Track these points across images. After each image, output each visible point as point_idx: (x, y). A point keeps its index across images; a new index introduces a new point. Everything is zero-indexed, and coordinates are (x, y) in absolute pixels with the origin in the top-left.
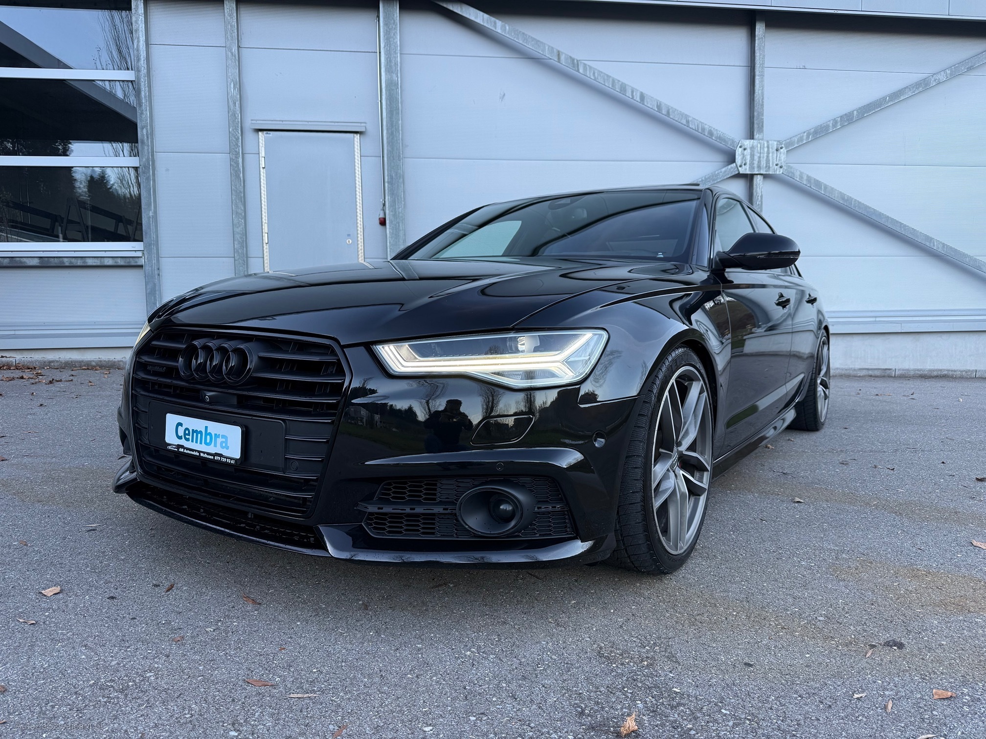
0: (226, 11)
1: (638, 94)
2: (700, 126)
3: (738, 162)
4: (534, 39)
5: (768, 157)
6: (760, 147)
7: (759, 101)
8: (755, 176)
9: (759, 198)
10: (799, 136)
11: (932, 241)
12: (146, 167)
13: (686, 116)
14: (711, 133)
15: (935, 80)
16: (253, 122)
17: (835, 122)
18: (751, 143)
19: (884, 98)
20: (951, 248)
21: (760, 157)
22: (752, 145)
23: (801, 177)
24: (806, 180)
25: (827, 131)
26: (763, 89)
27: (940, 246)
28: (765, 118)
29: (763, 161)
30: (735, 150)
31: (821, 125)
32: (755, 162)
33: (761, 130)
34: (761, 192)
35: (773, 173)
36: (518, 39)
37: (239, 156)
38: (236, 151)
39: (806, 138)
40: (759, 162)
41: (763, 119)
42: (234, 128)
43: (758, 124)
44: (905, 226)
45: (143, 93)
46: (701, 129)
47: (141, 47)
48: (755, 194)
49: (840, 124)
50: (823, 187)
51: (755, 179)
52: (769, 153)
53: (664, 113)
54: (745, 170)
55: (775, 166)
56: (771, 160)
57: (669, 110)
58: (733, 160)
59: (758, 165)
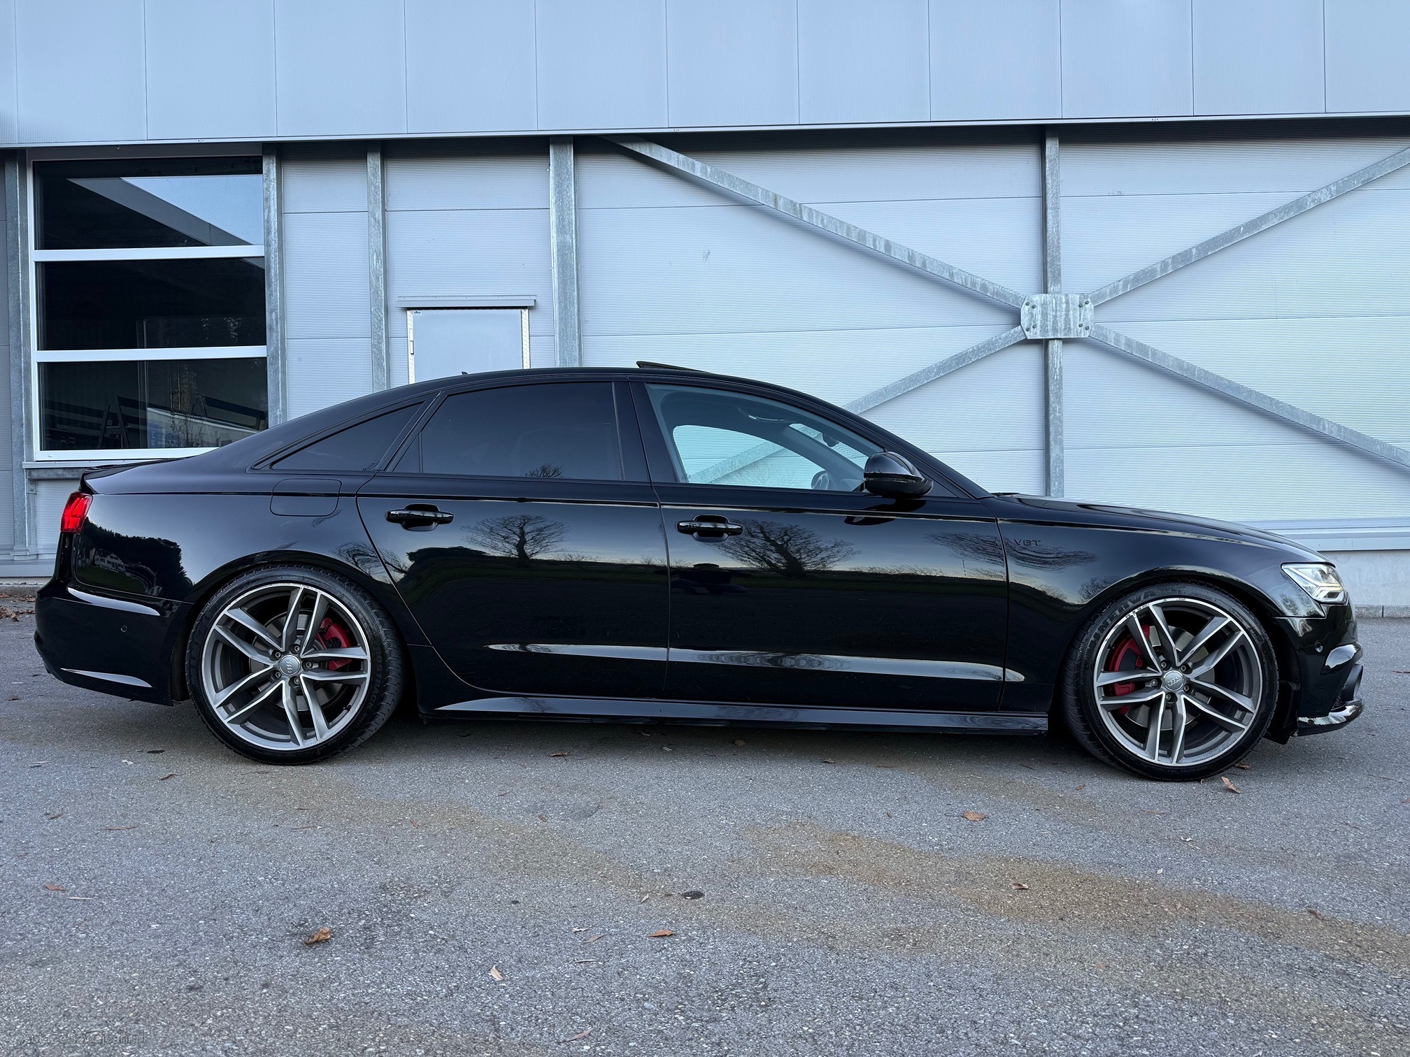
0: (369, 170)
1: (883, 243)
2: (970, 280)
3: (1024, 324)
4: (743, 181)
5: (1067, 315)
6: (1056, 303)
7: (1053, 241)
8: (1050, 342)
9: (1057, 370)
10: (1112, 286)
11: (1322, 423)
12: (275, 358)
13: (950, 268)
14: (984, 287)
15: (1313, 201)
16: (400, 299)
17: (1164, 264)
18: (1042, 299)
19: (1237, 230)
20: (1352, 432)
21: (1055, 317)
22: (1044, 302)
23: (1117, 341)
24: (1125, 344)
25: (1153, 277)
26: (1058, 226)
27: (1335, 429)
28: (1062, 263)
29: (1060, 322)
30: (1020, 309)
31: (1144, 271)
32: (1048, 323)
33: (1057, 279)
34: (1060, 363)
35: (1076, 337)
36: (723, 183)
37: (382, 341)
38: (378, 335)
39: (1123, 288)
40: (1055, 322)
41: (1060, 265)
42: (376, 307)
43: (1053, 273)
44: (1278, 402)
45: (273, 271)
46: (971, 283)
47: (272, 217)
48: (1051, 365)
49: (1172, 267)
50: (1150, 353)
51: (1050, 346)
52: (1069, 311)
53: (917, 265)
54: (1035, 334)
55: (1078, 327)
56: (1072, 319)
57: (926, 261)
58: (1017, 322)
59: (1053, 327)
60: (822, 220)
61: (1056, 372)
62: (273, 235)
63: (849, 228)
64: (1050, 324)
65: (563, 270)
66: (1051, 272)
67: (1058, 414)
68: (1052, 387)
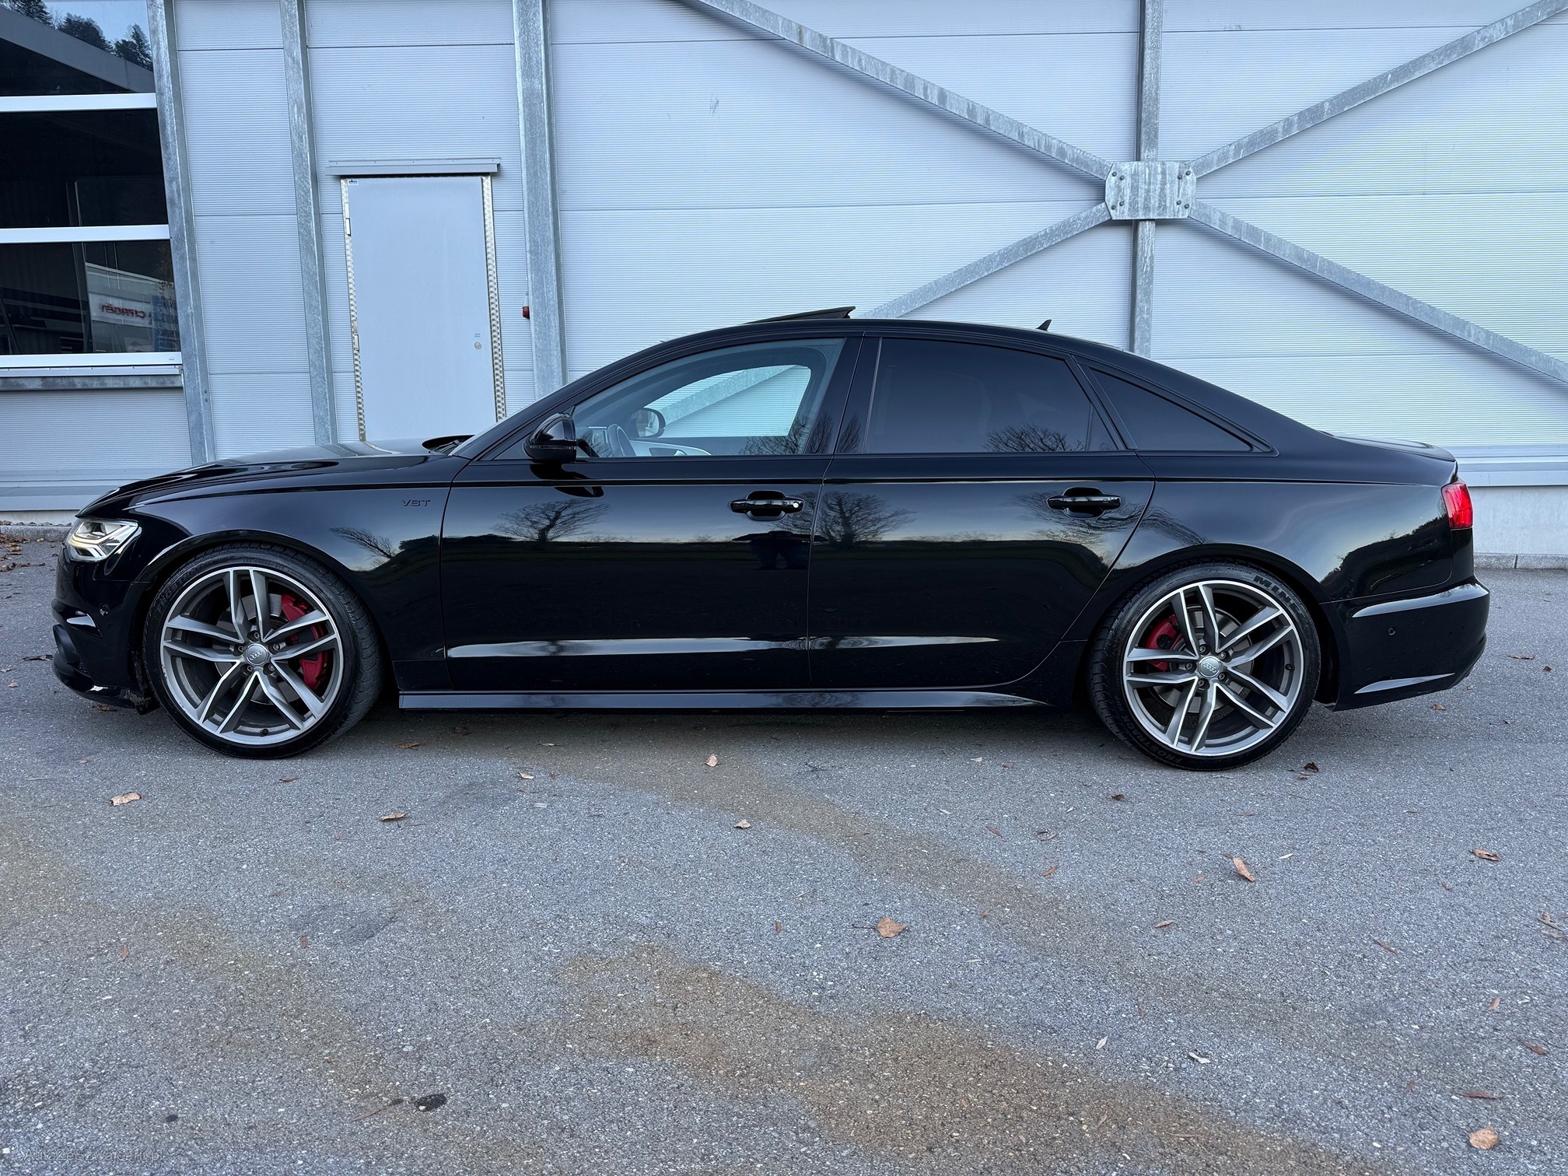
1: (936, 92)
2: (1044, 142)
3: (1109, 200)
5: (1162, 189)
6: (1150, 174)
7: (1151, 90)
8: (1141, 223)
9: (1147, 260)
10: (1221, 151)
11: (1467, 329)
12: (181, 240)
13: (1019, 126)
14: (1062, 152)
15: (1483, 39)
16: (332, 164)
17: (1288, 123)
18: (1133, 168)
19: (1383, 77)
20: (1502, 339)
21: (1148, 191)
22: (1135, 172)
23: (1223, 223)
24: (1233, 227)
25: (1273, 140)
26: (1157, 72)
27: (1482, 336)
28: (1160, 121)
29: (1154, 198)
30: (1105, 181)
31: (1262, 131)
32: (1139, 199)
33: (1153, 143)
34: (1152, 251)
35: (1172, 217)
36: (733, 10)
37: (311, 219)
38: (306, 212)
39: (1235, 154)
40: (1147, 199)
41: (1158, 124)
42: (301, 175)
43: (1148, 133)
44: (1416, 302)
45: (169, 128)
46: (1045, 146)
47: (163, 56)
48: (1140, 253)
49: (1298, 127)
50: (1263, 239)
51: (1140, 229)
52: (1166, 184)
53: (979, 122)
54: (1122, 214)
55: (1176, 205)
56: (1168, 195)
57: (989, 116)
58: (1102, 198)
59: (1144, 204)
60: (860, 60)
61: (1146, 262)
62: (165, 79)
63: (893, 71)
64: (1141, 200)
65: (530, 125)
66: (1146, 133)
67: (1145, 316)
68: (1139, 282)
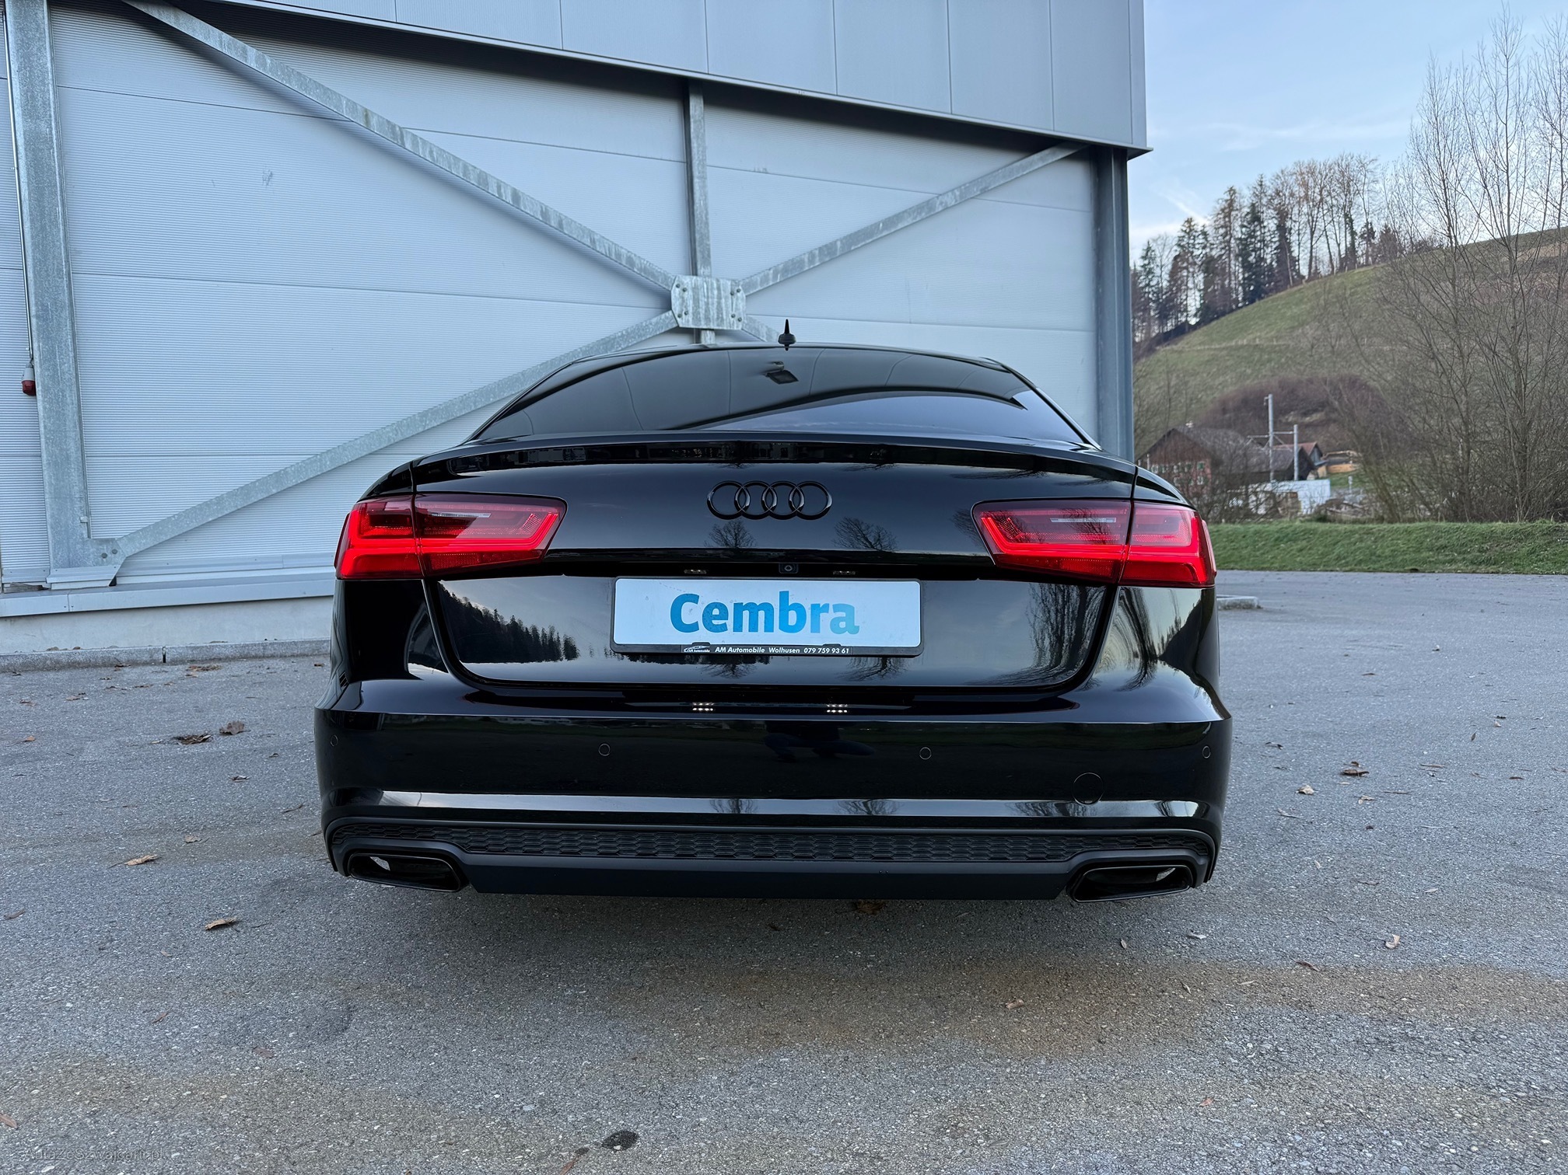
1: (509, 192)
2: (614, 250)
3: (675, 309)
4: (319, 84)
5: (719, 303)
6: (707, 289)
7: (702, 217)
8: (702, 331)
10: (763, 274)
13: (591, 233)
14: (630, 260)
15: (941, 203)
17: (812, 255)
18: (693, 281)
19: (875, 226)
22: (695, 284)
23: (769, 336)
25: (802, 268)
26: (705, 199)
28: (711, 242)
29: (713, 310)
30: (670, 291)
31: (792, 260)
32: (700, 310)
33: (707, 261)
35: (729, 328)
36: (290, 83)
39: (773, 277)
40: (707, 310)
41: (709, 245)
43: (702, 253)
46: (616, 254)
49: (819, 259)
51: (701, 336)
52: (721, 298)
53: (552, 225)
54: (686, 322)
55: (730, 317)
56: (724, 309)
57: (562, 221)
58: (667, 306)
59: (705, 316)
60: (431, 152)
63: (465, 166)
64: (702, 311)
65: (36, 173)
66: (700, 251)
